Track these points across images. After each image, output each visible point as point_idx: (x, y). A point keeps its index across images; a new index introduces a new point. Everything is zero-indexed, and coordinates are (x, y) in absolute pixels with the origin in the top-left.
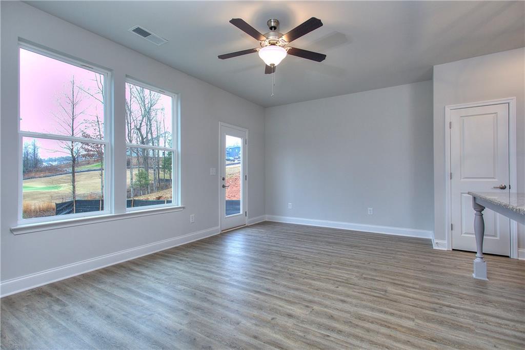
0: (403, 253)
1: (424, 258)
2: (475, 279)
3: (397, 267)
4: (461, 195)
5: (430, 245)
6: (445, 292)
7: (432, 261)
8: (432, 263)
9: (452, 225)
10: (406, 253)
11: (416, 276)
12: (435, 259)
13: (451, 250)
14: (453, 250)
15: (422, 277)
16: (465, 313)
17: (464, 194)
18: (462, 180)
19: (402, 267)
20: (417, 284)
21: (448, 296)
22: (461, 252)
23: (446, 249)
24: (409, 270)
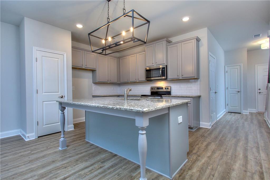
0: (5, 155)
1: (25, 151)
2: (62, 150)
3: (8, 170)
4: (43, 103)
5: (22, 139)
6: (55, 170)
7: (32, 151)
8: (32, 152)
9: (38, 122)
10: (8, 153)
11: (30, 169)
12: (32, 148)
13: (37, 138)
14: (38, 137)
15: (34, 167)
16: (75, 177)
17: (44, 102)
18: (43, 94)
19: (12, 168)
20: (35, 176)
21: (59, 171)
22: (43, 137)
23: (34, 138)
24: (20, 167)
